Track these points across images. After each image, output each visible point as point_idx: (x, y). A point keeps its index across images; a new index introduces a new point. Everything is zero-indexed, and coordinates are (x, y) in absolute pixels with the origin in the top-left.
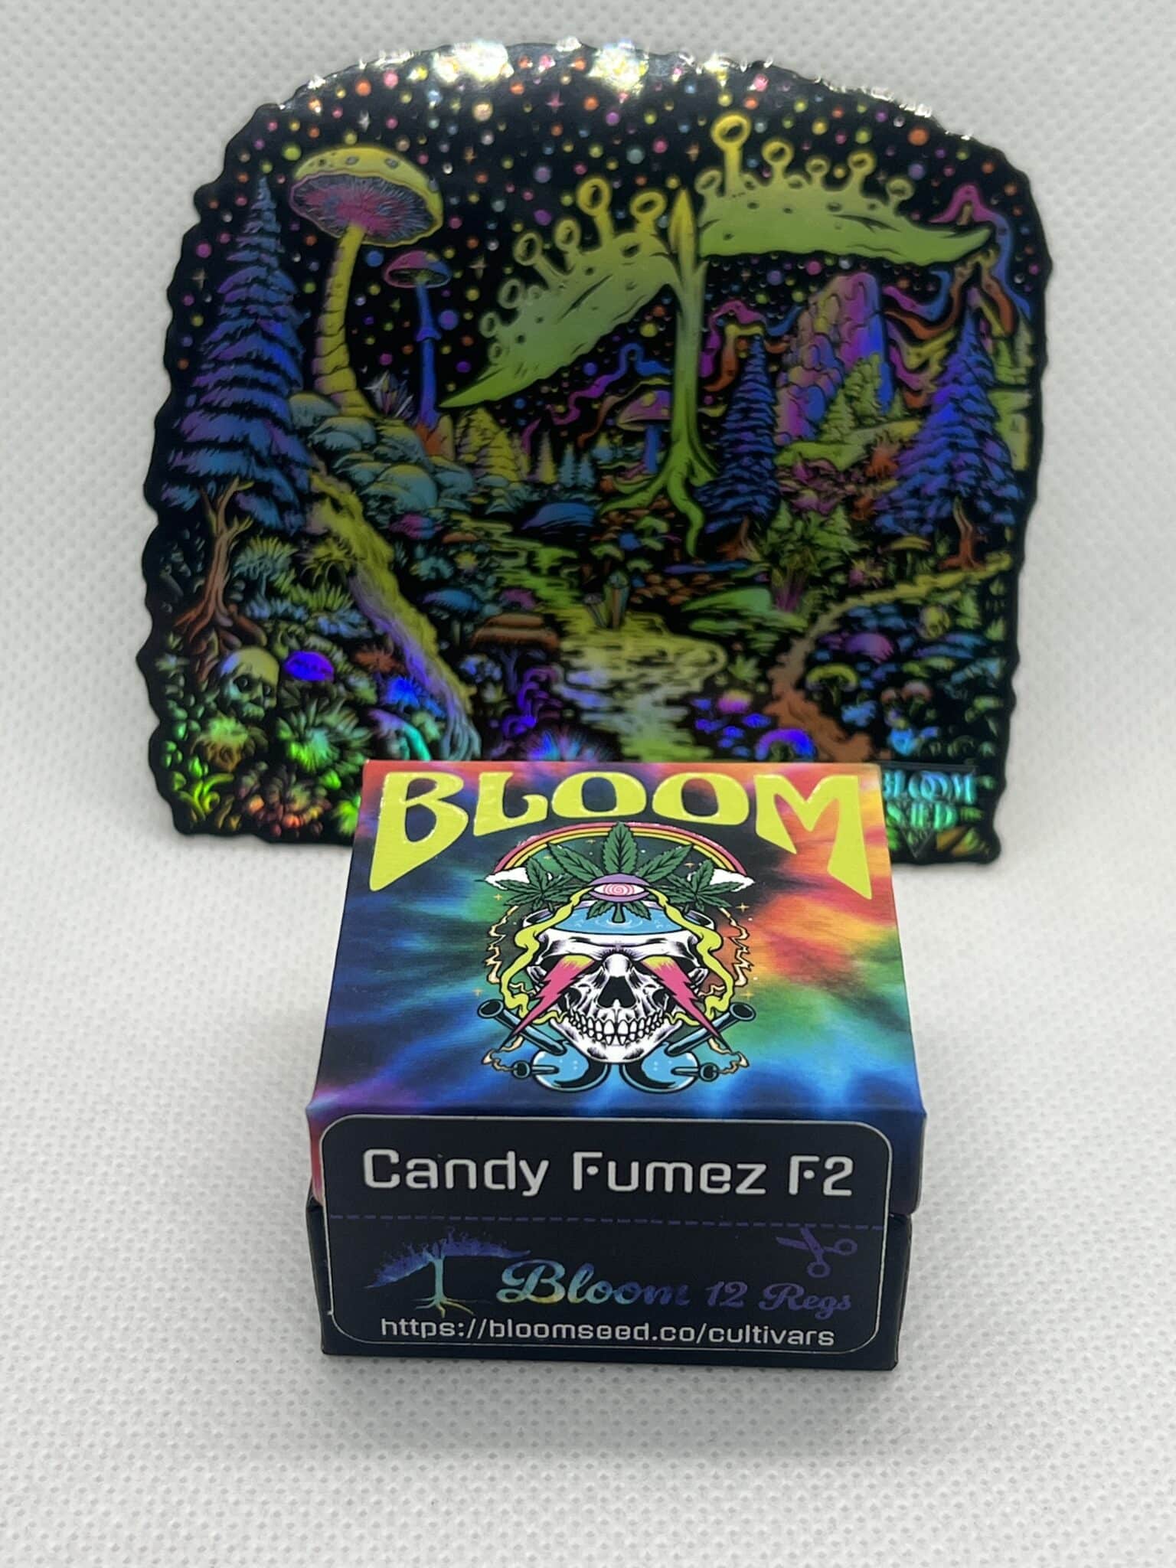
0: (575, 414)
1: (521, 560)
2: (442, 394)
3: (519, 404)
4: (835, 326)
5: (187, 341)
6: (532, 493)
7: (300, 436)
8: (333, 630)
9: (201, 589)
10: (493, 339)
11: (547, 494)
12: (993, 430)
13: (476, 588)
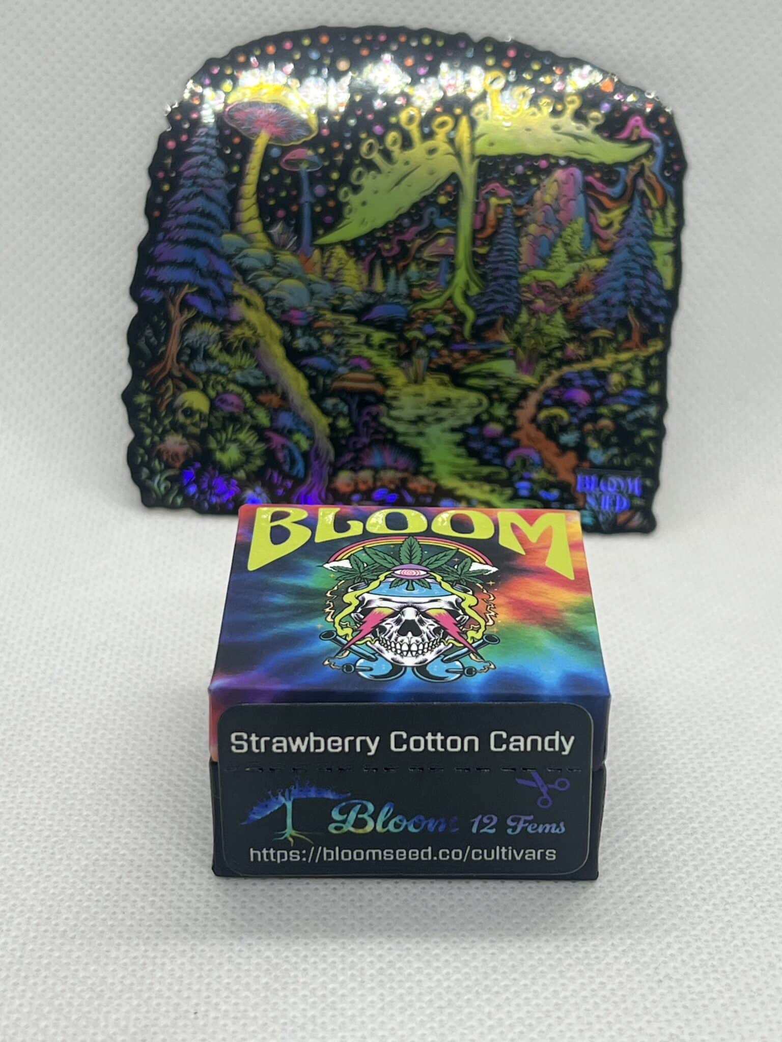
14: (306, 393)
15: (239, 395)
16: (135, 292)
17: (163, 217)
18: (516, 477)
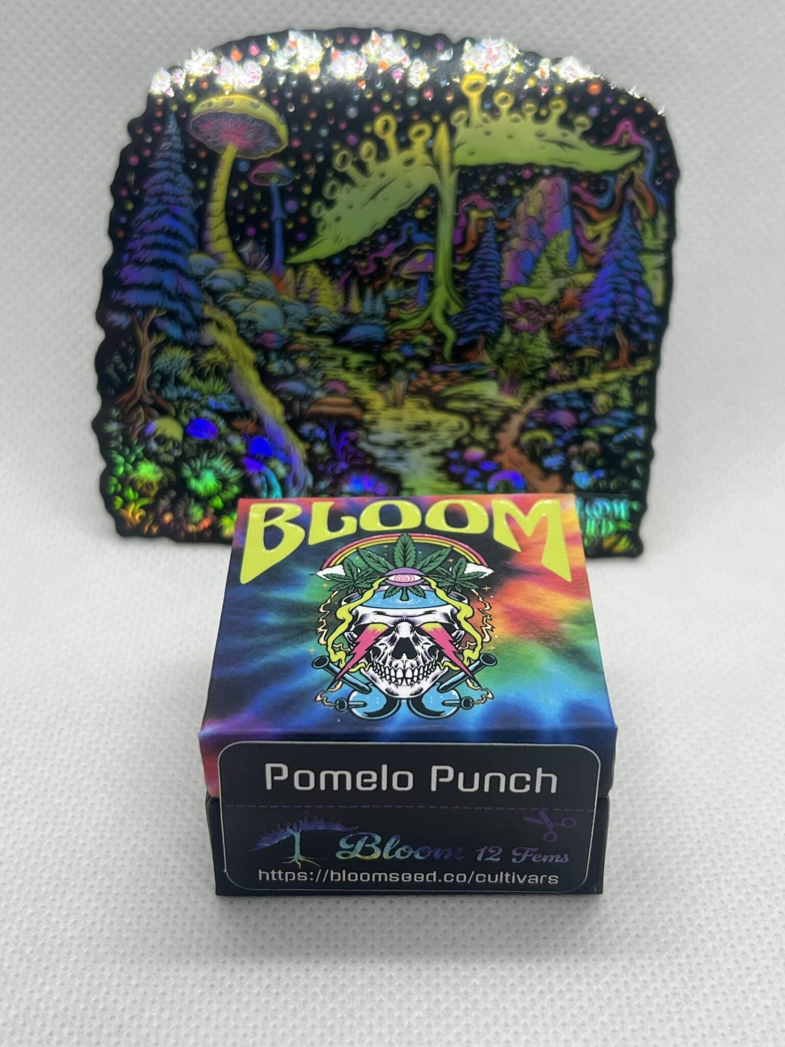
0: (373, 268)
1: (338, 362)
2: (287, 254)
3: (337, 261)
4: (541, 212)
5: (123, 220)
6: (346, 319)
7: (196, 282)
8: (219, 407)
9: (133, 380)
10: (320, 219)
11: (354, 319)
12: (641, 280)
13: (310, 380)
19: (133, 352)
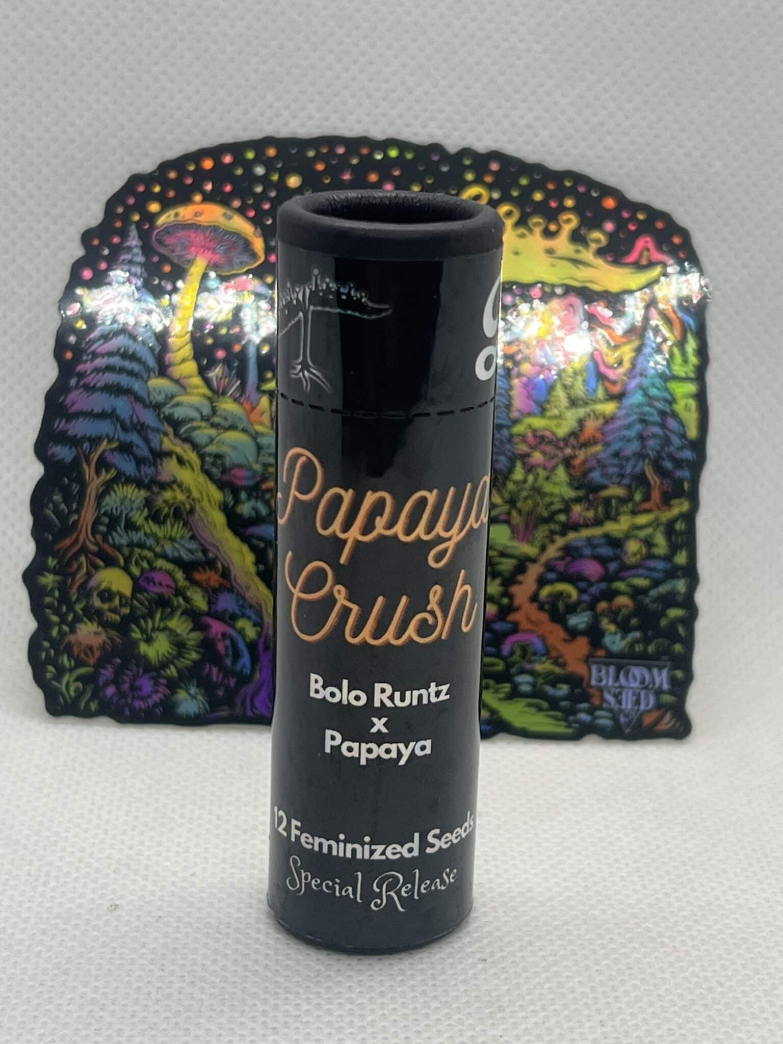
2: (262, 379)
5: (73, 340)
7: (155, 410)
8: (176, 554)
9: (76, 523)
12: (672, 410)
14: (253, 569)
15: (169, 573)
16: (41, 449)
17: (77, 359)
18: (514, 670)
19: (75, 491)
